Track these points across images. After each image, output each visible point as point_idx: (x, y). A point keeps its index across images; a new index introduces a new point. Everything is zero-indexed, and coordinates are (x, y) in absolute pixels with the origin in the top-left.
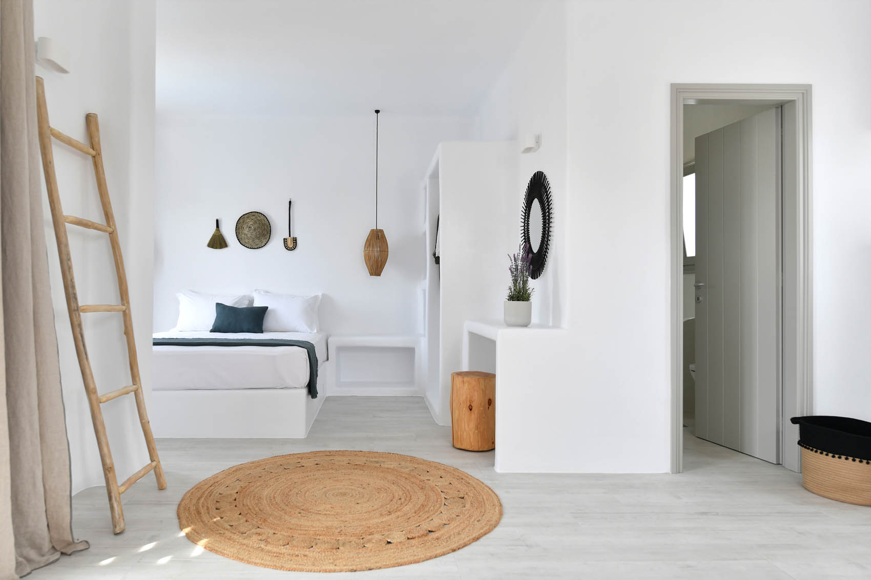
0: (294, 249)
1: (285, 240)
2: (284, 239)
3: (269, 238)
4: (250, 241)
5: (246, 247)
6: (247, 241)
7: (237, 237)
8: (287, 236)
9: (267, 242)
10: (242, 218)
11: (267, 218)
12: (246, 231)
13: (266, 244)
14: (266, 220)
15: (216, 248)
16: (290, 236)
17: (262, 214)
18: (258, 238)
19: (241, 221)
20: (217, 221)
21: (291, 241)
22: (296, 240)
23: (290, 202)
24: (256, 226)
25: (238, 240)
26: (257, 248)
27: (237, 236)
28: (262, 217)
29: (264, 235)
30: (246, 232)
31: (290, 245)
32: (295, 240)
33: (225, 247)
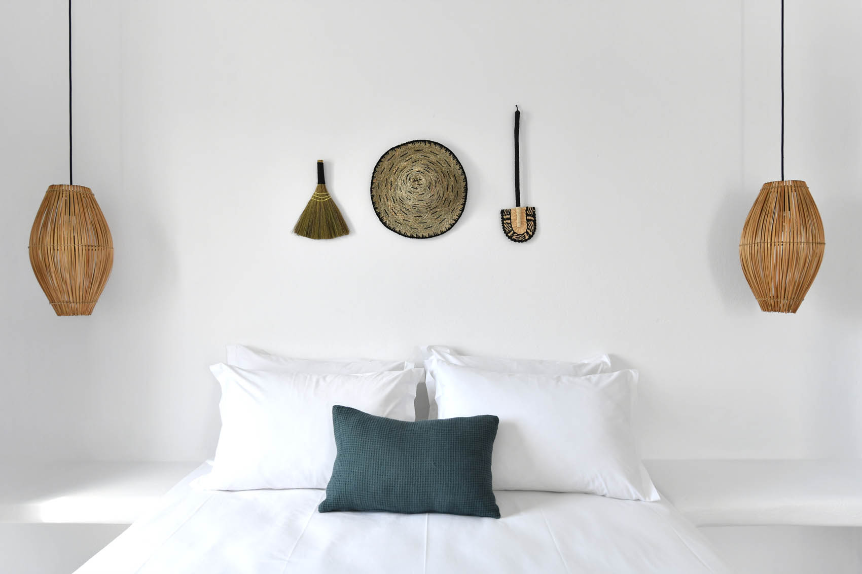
0: (530, 237)
1: (505, 215)
2: (502, 212)
3: (463, 210)
4: (411, 217)
5: (399, 233)
6: (400, 217)
7: (375, 209)
8: (510, 204)
9: (456, 221)
10: (389, 157)
11: (455, 157)
12: (404, 190)
13: (452, 226)
14: (453, 162)
15: (319, 237)
16: (518, 204)
17: (441, 146)
18: (432, 209)
19: (386, 164)
20: (321, 166)
21: (522, 218)
22: (534, 215)
23: (518, 114)
24: (432, 175)
25: (378, 214)
26: (430, 237)
27: (374, 204)
28: (443, 154)
29: (447, 202)
30: (403, 193)
31: (519, 226)
32: (531, 215)
33: (340, 235)
